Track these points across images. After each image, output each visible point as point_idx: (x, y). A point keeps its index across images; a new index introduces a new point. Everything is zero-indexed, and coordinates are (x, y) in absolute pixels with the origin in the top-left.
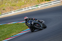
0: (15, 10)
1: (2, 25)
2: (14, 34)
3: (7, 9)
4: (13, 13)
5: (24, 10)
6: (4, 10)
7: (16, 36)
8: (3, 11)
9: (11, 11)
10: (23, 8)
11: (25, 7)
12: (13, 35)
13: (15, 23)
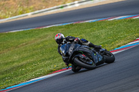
1: (94, 22)
2: (122, 43)
7: (127, 47)
12: (119, 44)
13: (125, 19)
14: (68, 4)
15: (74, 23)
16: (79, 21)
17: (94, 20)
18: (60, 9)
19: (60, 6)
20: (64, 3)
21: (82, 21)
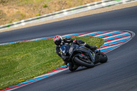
0: (70, 7)
3: (53, 6)
4: (66, 14)
5: (89, 8)
6: (46, 7)
8: (43, 9)
9: (61, 9)
10: (88, 5)
11: (92, 2)
14: (14, 23)
15: (21, 42)
16: (25, 40)
17: (40, 39)
18: (7, 28)
19: (7, 25)
20: (11, 22)
21: (28, 39)
